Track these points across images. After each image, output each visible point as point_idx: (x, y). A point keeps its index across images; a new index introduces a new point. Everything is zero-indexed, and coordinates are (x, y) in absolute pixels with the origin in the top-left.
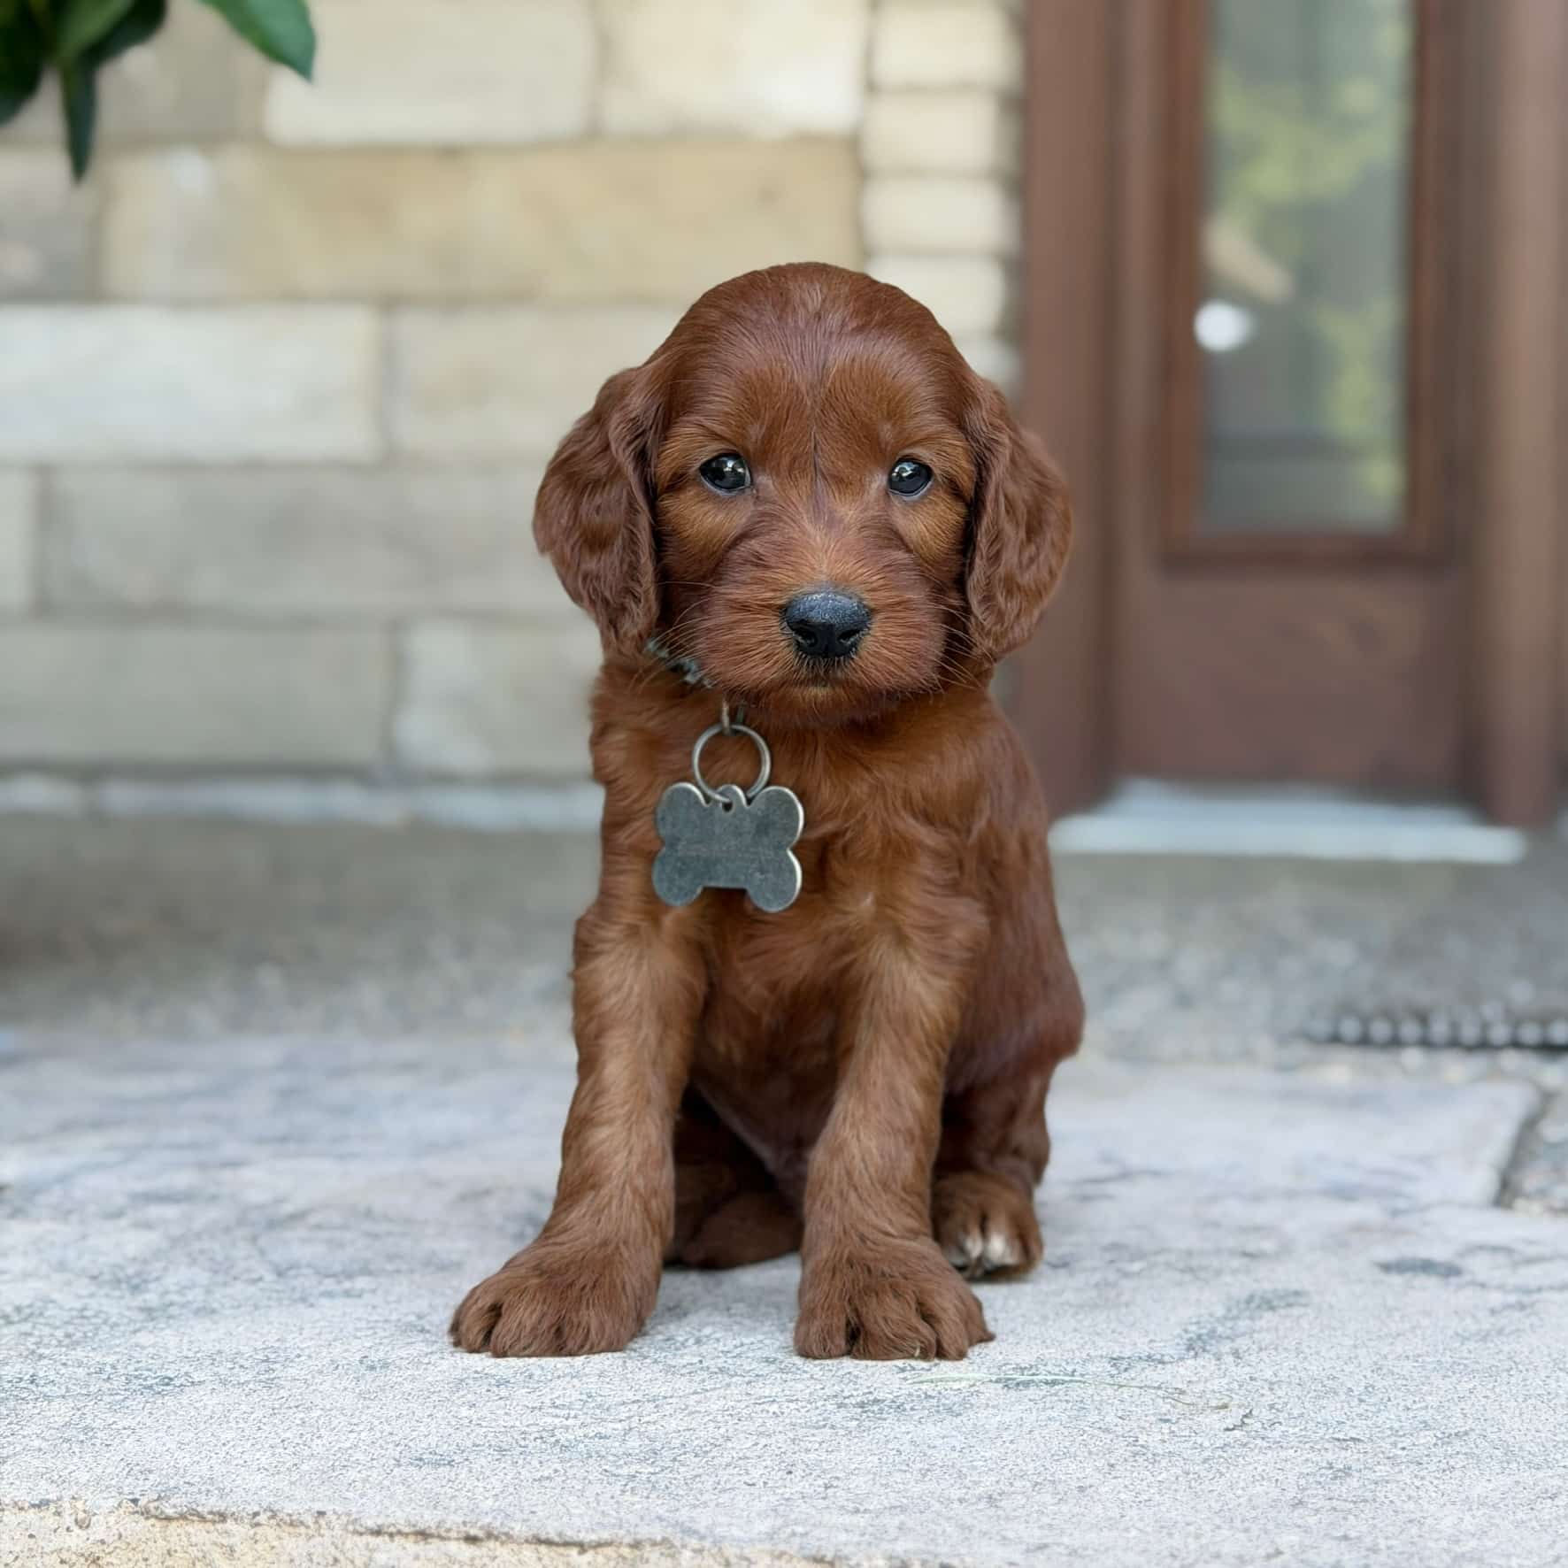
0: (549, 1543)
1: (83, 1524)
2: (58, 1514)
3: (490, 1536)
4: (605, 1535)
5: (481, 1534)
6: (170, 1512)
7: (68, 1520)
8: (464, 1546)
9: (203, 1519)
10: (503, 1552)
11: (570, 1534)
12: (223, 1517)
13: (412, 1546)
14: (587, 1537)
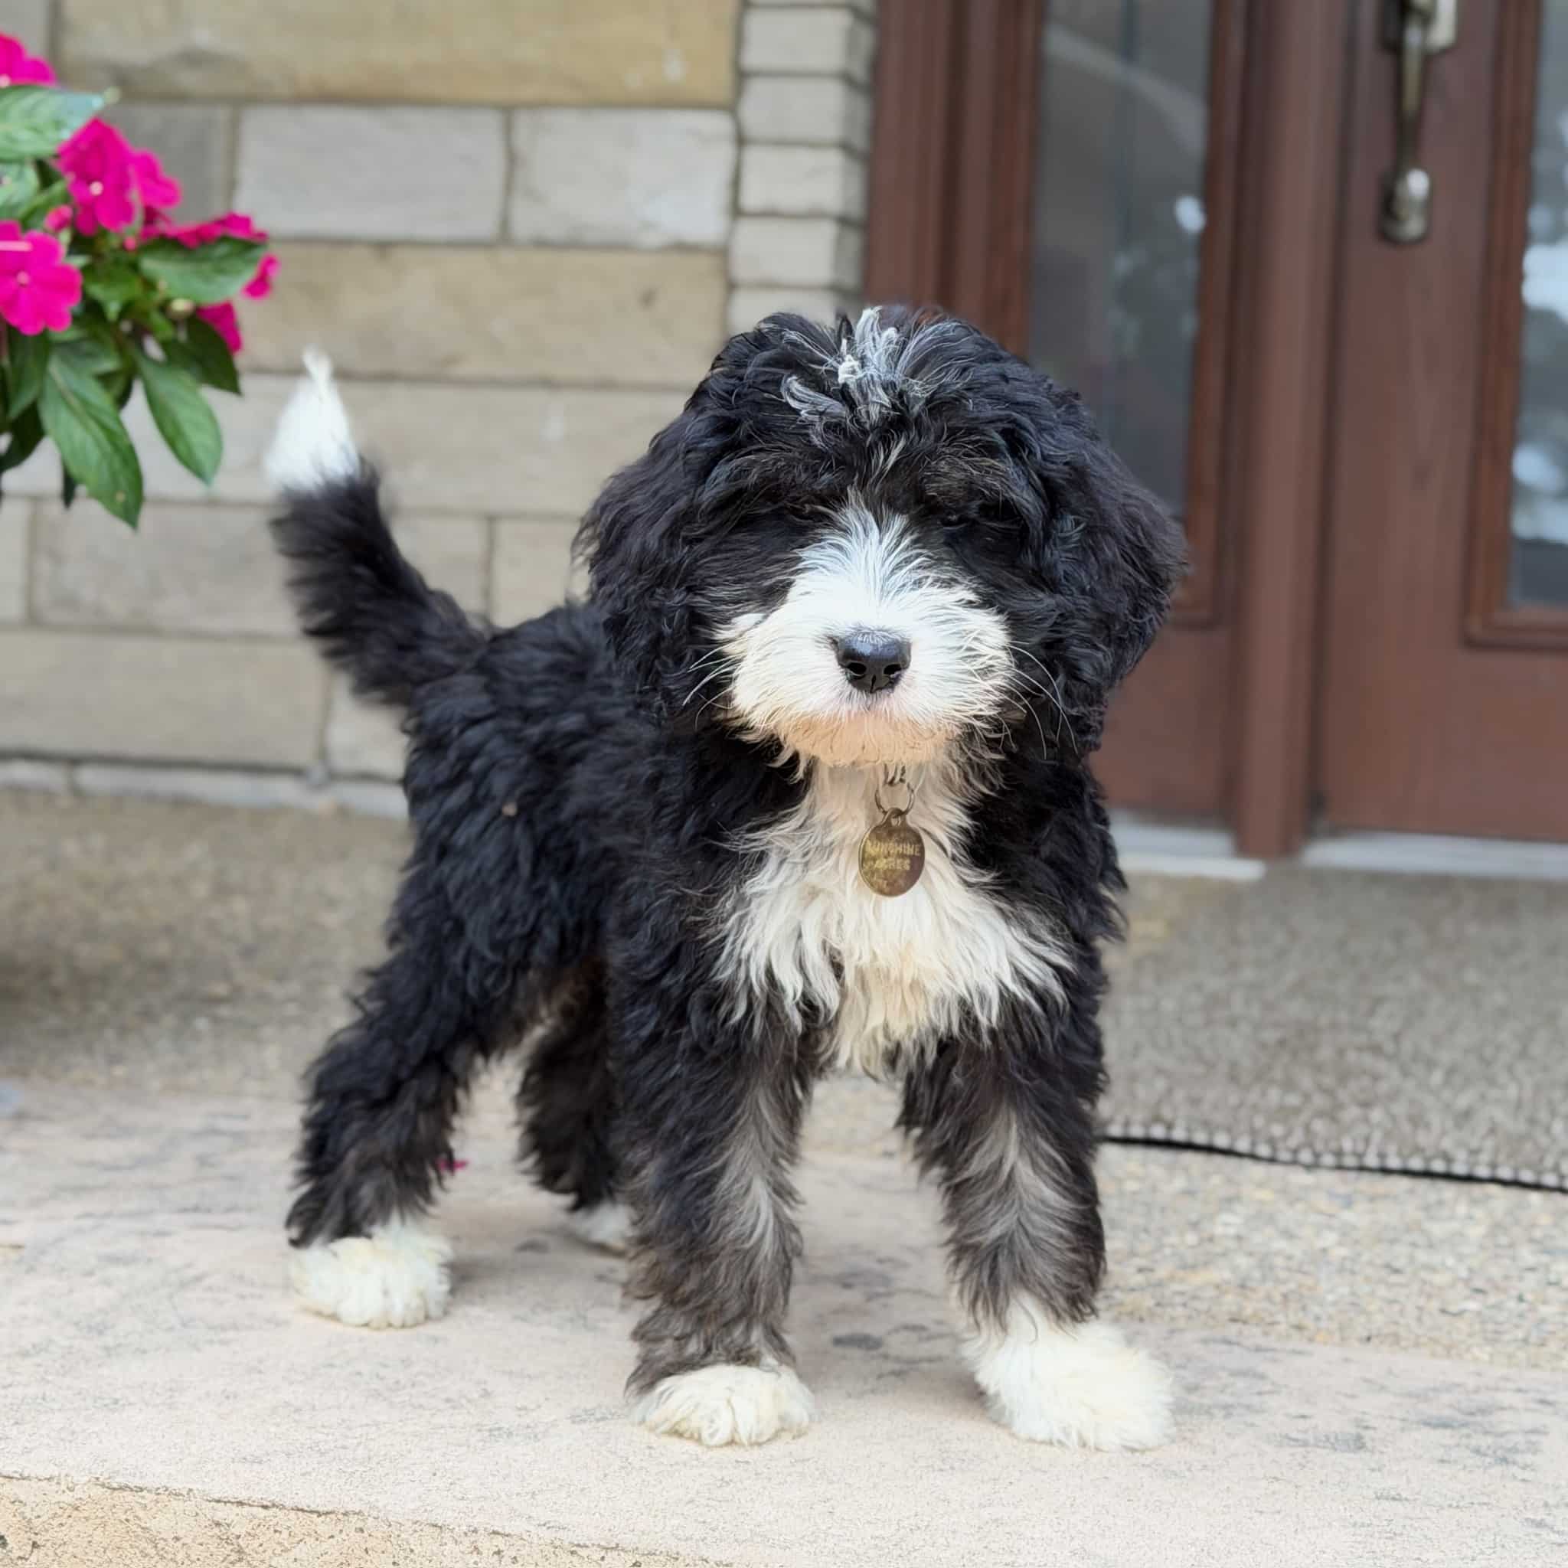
0: (302, 1510)
1: (71, 1490)
2: (58, 1483)
3: (274, 1505)
4: (330, 1508)
5: (269, 1504)
6: (115, 1485)
7: (63, 1487)
8: (260, 1509)
9: (132, 1490)
10: (280, 1514)
11: (313, 1507)
12: (141, 1490)
13: (236, 1509)
14: (321, 1509)
